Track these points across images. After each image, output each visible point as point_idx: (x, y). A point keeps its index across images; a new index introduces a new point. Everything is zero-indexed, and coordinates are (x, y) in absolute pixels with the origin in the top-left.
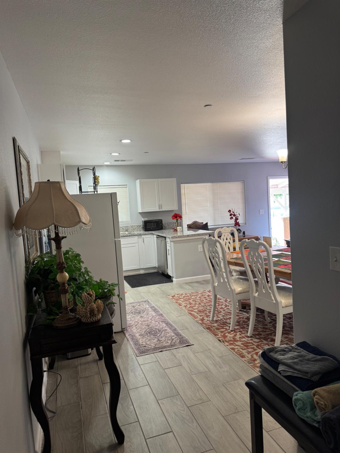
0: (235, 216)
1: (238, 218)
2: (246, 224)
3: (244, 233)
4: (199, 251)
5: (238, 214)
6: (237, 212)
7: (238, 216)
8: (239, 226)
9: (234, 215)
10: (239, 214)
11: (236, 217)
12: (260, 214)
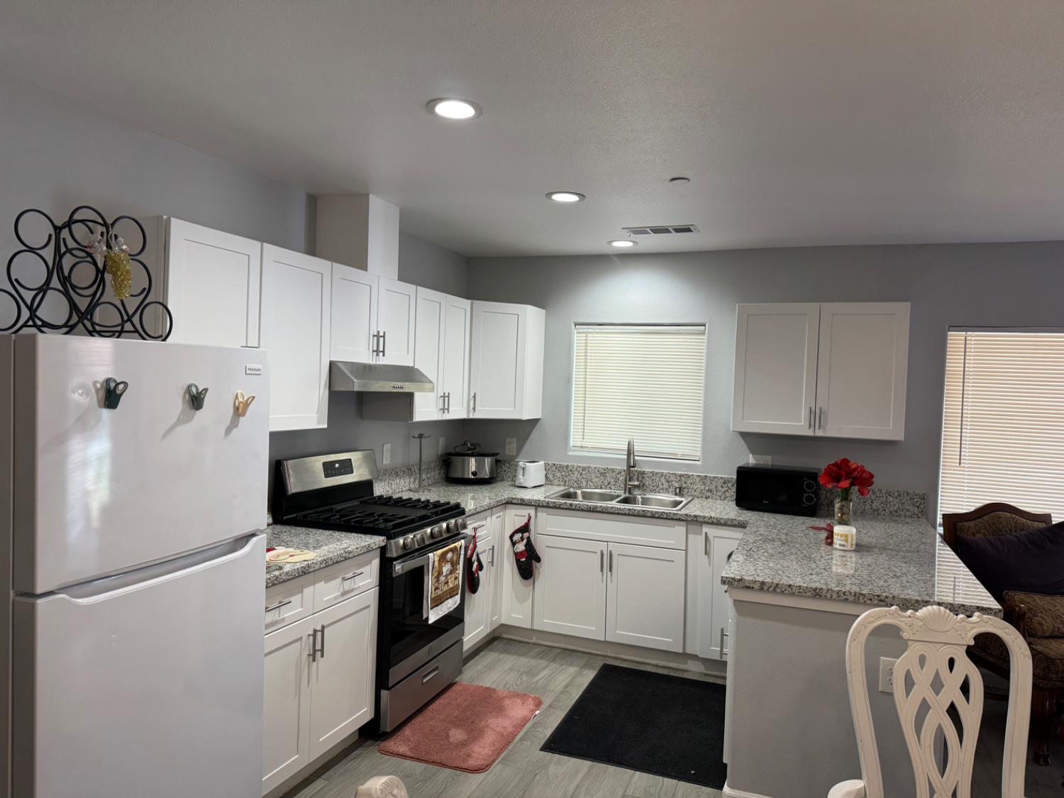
4: (880, 690)
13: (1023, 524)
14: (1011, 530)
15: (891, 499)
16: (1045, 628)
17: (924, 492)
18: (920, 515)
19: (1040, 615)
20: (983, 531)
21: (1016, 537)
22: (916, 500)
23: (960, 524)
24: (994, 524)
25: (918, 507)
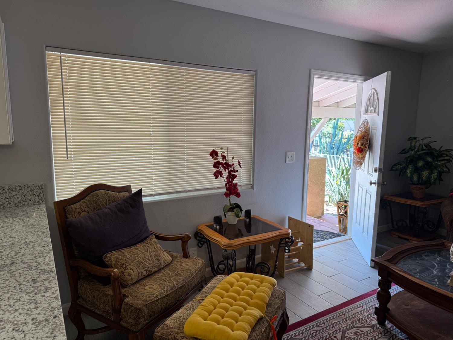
0: (228, 169)
1: (235, 174)
2: (252, 187)
3: (248, 213)
5: (236, 164)
6: (233, 158)
7: (237, 168)
8: (238, 195)
9: (227, 166)
10: (239, 162)
11: (231, 171)
12: (287, 162)
13: (114, 196)
14: (106, 203)
15: (14, 193)
16: (133, 277)
17: (42, 183)
18: (41, 202)
19: (129, 267)
20: (86, 209)
21: (109, 208)
22: (36, 191)
23: (68, 207)
24: (94, 201)
25: (38, 196)
